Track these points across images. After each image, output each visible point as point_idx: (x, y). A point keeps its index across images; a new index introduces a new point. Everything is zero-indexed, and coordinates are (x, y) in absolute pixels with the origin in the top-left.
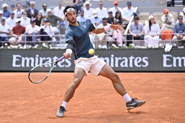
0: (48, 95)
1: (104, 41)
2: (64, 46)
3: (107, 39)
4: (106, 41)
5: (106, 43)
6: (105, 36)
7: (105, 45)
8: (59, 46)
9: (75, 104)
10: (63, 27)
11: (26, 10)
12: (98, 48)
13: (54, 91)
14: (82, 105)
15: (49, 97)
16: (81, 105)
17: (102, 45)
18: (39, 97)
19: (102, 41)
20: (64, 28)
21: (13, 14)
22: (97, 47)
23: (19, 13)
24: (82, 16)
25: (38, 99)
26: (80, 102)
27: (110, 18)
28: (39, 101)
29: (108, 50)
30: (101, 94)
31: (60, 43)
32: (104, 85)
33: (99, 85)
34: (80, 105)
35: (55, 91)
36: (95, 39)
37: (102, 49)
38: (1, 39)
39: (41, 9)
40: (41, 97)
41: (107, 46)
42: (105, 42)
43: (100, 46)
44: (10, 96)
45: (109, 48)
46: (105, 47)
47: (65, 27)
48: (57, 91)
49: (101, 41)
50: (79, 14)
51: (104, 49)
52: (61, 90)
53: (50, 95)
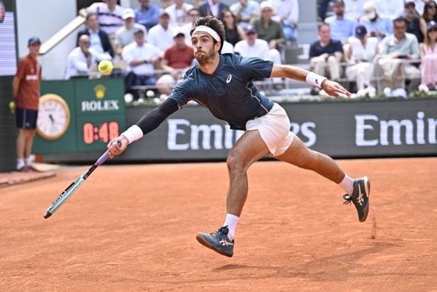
0: (265, 218)
1: (399, 77)
2: (296, 94)
4: (404, 77)
5: (403, 84)
6: (400, 64)
7: (400, 87)
8: (285, 95)
9: (335, 241)
10: (292, 45)
11: (197, 7)
12: (383, 96)
13: (277, 207)
14: (353, 243)
15: (267, 223)
16: (350, 242)
17: (394, 88)
18: (242, 225)
19: (393, 78)
20: (294, 47)
21: (166, 16)
22: (380, 94)
23: (180, 13)
24: (340, 14)
25: (241, 230)
26: (348, 234)
27: (409, 20)
29: (410, 100)
30: (400, 214)
31: (287, 86)
32: (405, 191)
33: (392, 190)
34: (347, 242)
35: (281, 208)
36: (375, 74)
37: (393, 99)
38: (138, 81)
39: (235, 3)
40: (246, 225)
41: (406, 90)
42: (401, 80)
43: (387, 92)
44: (167, 224)
45: (412, 95)
46: (400, 92)
47: (296, 45)
48: (284, 209)
49: (390, 79)
50: (331, 11)
51: (400, 99)
52: (295, 206)
53: (270, 220)
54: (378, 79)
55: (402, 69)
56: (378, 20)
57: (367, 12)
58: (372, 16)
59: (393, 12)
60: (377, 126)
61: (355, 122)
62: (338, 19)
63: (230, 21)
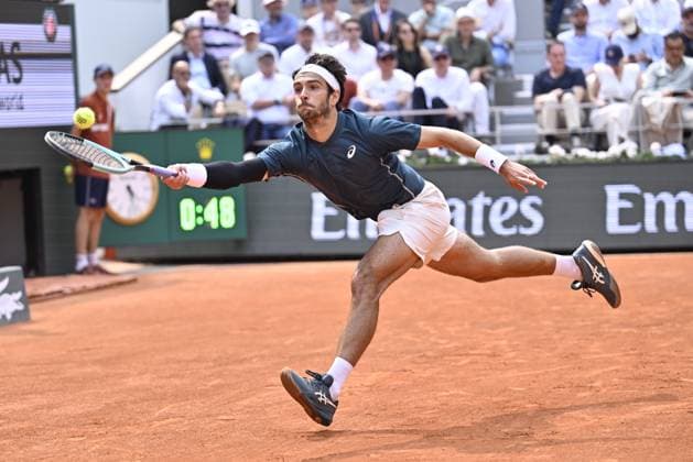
0: (464, 347)
1: (673, 126)
2: (512, 153)
3: (683, 118)
4: (681, 125)
5: (680, 136)
6: (676, 106)
7: (676, 142)
9: (576, 382)
10: (506, 76)
11: (357, 17)
12: (649, 154)
13: (484, 330)
14: (604, 386)
15: (467, 355)
16: (598, 384)
17: (665, 143)
18: (428, 357)
19: (663, 126)
20: (509, 79)
21: (308, 31)
22: (643, 151)
23: (330, 26)
24: (581, 28)
25: (428, 365)
26: (595, 372)
28: (428, 373)
29: (691, 160)
30: (676, 340)
31: (498, 140)
32: (684, 304)
33: (663, 303)
34: (594, 385)
35: (489, 331)
36: (636, 121)
37: (664, 160)
38: (265, 133)
39: (417, 10)
40: (436, 358)
41: (685, 145)
42: (677, 130)
43: (655, 148)
44: (311, 356)
47: (512, 76)
48: (495, 332)
49: (659, 128)
50: (568, 22)
51: (676, 160)
52: (512, 328)
53: (471, 349)
54: (641, 128)
55: (679, 113)
56: (640, 36)
57: (624, 24)
58: (631, 29)
59: (663, 23)
60: (639, 201)
61: (604, 197)
62: (577, 35)
63: (408, 39)
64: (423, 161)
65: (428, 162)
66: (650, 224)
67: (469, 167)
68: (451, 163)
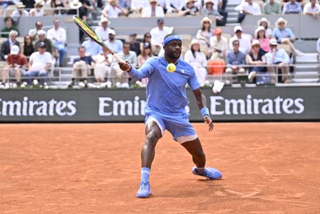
1: (125, 76)
2: (65, 85)
4: (128, 76)
5: (127, 80)
7: (126, 82)
8: (59, 85)
12: (116, 87)
17: (122, 82)
19: (122, 76)
22: (114, 85)
27: (132, 43)
29: (131, 89)
31: (60, 80)
37: (121, 89)
41: (129, 83)
42: (126, 78)
43: (118, 85)
45: (132, 87)
46: (126, 85)
49: (120, 77)
51: (125, 89)
54: (113, 77)
60: (111, 104)
61: (98, 102)
64: (32, 87)
65: (34, 87)
66: (115, 113)
67: (49, 89)
68: (42, 88)
